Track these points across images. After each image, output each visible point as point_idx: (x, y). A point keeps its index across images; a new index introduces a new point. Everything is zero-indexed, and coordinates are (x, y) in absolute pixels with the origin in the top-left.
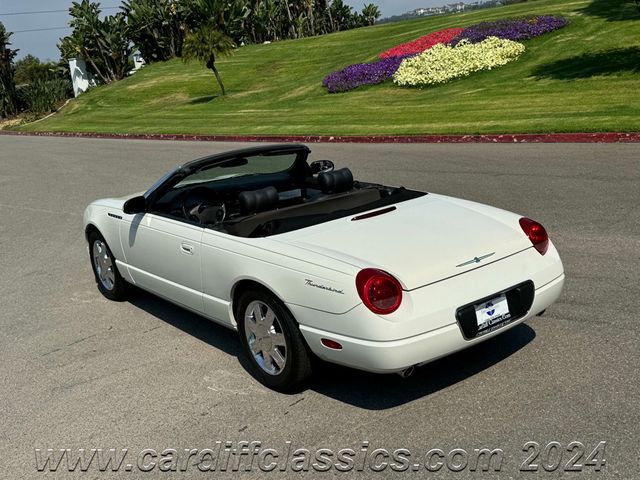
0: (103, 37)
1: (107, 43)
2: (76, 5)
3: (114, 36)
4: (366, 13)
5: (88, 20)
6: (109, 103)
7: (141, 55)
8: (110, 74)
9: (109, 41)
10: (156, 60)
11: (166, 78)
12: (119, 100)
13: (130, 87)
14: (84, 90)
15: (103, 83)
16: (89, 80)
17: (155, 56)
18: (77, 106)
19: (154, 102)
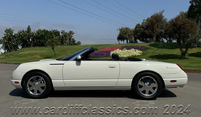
0: (13, 39)
1: (14, 41)
2: (7, 29)
3: (16, 39)
4: (78, 43)
5: (10, 34)
6: (14, 57)
7: (21, 45)
8: (12, 49)
9: (15, 40)
10: (26, 47)
11: (32, 52)
12: (17, 56)
13: (20, 53)
14: (3, 53)
15: (10, 51)
16: (5, 50)
17: (26, 46)
18: (2, 57)
19: (30, 57)
